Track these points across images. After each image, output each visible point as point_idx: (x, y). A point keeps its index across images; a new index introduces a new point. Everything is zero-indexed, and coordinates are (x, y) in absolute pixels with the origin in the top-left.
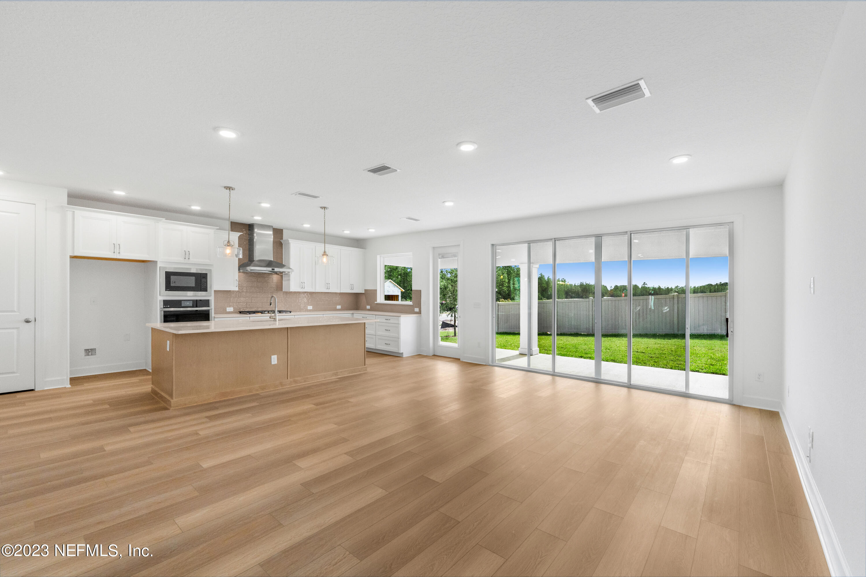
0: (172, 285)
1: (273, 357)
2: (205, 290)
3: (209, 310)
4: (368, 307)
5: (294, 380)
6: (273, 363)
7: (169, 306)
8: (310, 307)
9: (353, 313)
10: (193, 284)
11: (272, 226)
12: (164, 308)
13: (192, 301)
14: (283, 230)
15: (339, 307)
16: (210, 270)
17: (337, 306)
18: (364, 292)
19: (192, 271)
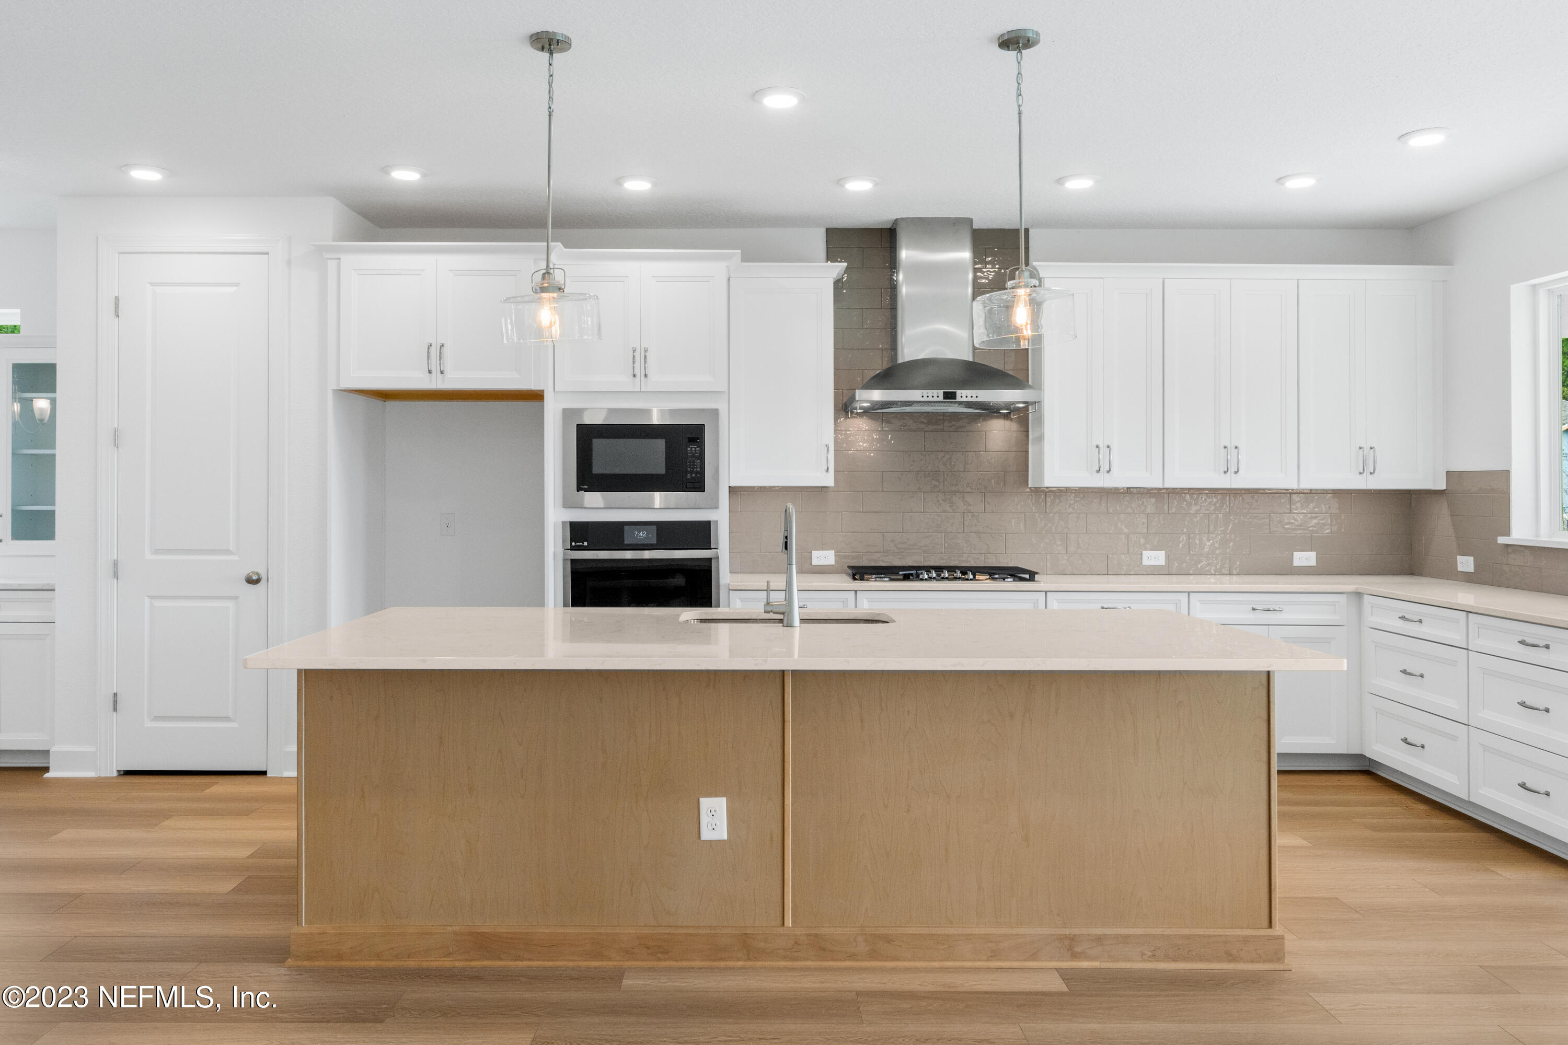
0: (597, 469)
1: (706, 803)
2: (697, 485)
3: (710, 560)
4: (1466, 564)
5: (816, 935)
6: (707, 834)
7: (586, 544)
8: (1154, 557)
9: (1359, 595)
10: (658, 466)
11: (970, 221)
12: (572, 548)
13: (655, 527)
14: (1029, 229)
15: (1305, 558)
16: (715, 413)
17: (1297, 555)
18: (1444, 487)
19: (656, 420)
